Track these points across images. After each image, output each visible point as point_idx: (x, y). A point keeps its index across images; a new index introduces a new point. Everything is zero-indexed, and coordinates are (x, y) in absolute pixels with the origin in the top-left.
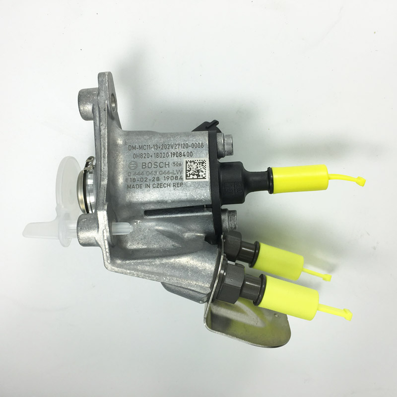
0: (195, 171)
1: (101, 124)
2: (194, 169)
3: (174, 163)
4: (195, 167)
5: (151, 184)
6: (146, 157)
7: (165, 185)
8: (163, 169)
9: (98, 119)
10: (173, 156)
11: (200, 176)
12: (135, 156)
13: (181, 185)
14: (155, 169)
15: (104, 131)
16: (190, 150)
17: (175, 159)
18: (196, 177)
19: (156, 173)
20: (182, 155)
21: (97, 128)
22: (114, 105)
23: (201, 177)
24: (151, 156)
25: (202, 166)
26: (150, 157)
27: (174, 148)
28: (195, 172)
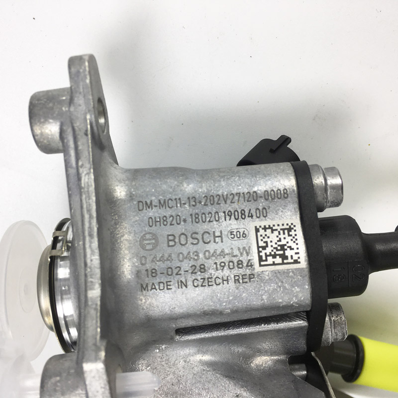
0: (276, 248)
1: (80, 163)
2: (273, 244)
3: (232, 233)
4: (275, 240)
5: (190, 278)
6: (174, 222)
7: (218, 281)
8: (212, 247)
9: (72, 153)
10: (228, 218)
11: (287, 258)
12: (152, 222)
13: (250, 279)
14: (195, 248)
15: (88, 179)
16: (261, 204)
17: (234, 225)
18: (278, 260)
19: (198, 255)
20: (247, 214)
21: (73, 171)
22: (102, 121)
23: (290, 260)
24: (185, 221)
25: (290, 235)
26: (182, 223)
27: (229, 202)
28: (277, 250)
